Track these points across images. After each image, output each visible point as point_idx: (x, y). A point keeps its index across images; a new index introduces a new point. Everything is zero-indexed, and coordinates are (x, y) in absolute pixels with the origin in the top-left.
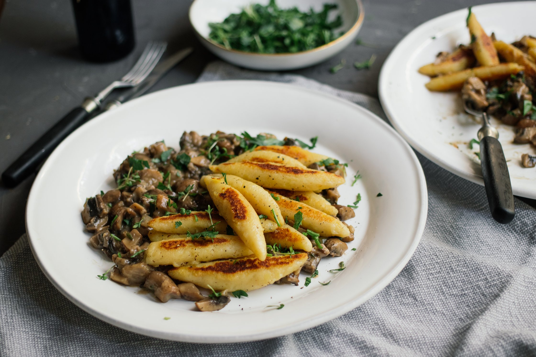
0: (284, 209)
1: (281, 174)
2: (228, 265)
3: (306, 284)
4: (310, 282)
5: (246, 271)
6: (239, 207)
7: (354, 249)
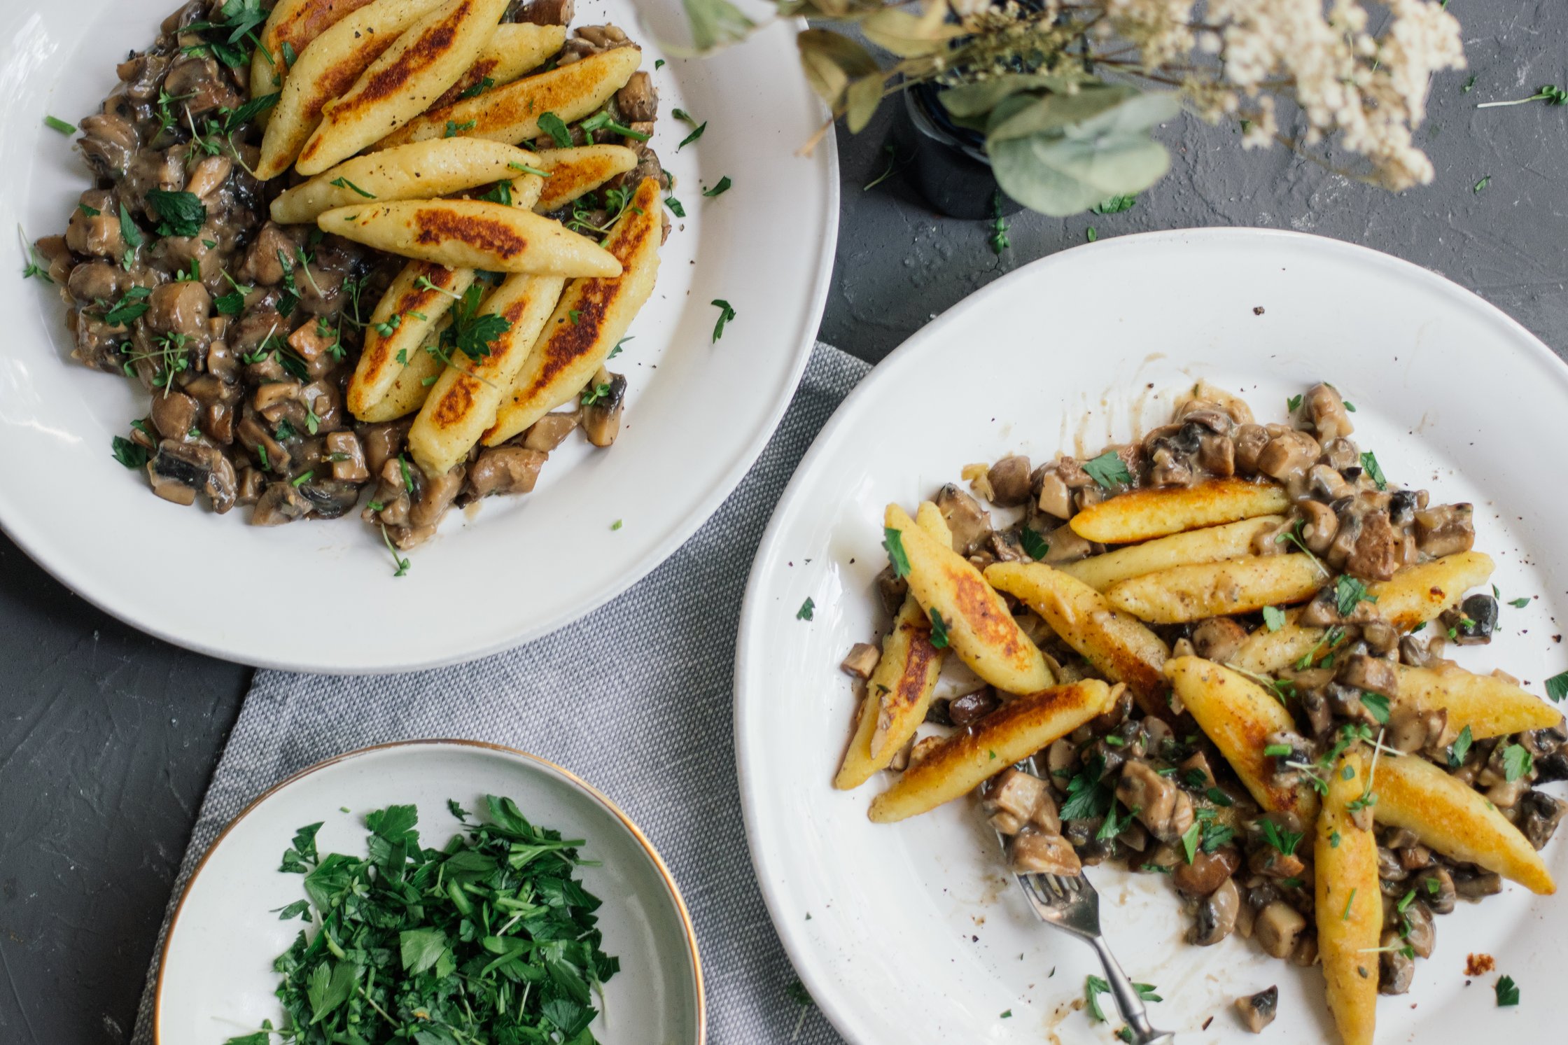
0: (506, 132)
1: (426, 75)
2: (569, 334)
3: (680, 213)
4: (679, 204)
5: (608, 313)
6: (484, 232)
7: (659, 64)
